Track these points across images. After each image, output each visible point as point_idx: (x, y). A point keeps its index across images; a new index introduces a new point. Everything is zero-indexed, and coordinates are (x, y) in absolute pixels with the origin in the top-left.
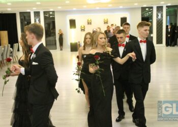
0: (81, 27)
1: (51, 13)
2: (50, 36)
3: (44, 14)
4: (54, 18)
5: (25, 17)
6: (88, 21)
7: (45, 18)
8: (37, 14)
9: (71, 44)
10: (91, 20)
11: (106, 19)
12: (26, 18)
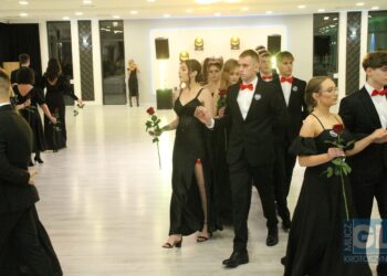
0: (181, 55)
1: (115, 24)
2: (112, 74)
3: (100, 26)
4: (121, 36)
5: (58, 32)
6: (196, 41)
7: (103, 35)
8: (85, 26)
9: (158, 92)
10: (202, 41)
11: (235, 39)
12: (61, 34)
